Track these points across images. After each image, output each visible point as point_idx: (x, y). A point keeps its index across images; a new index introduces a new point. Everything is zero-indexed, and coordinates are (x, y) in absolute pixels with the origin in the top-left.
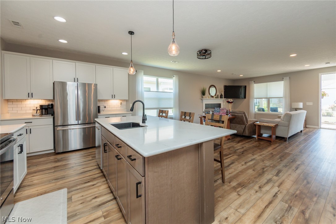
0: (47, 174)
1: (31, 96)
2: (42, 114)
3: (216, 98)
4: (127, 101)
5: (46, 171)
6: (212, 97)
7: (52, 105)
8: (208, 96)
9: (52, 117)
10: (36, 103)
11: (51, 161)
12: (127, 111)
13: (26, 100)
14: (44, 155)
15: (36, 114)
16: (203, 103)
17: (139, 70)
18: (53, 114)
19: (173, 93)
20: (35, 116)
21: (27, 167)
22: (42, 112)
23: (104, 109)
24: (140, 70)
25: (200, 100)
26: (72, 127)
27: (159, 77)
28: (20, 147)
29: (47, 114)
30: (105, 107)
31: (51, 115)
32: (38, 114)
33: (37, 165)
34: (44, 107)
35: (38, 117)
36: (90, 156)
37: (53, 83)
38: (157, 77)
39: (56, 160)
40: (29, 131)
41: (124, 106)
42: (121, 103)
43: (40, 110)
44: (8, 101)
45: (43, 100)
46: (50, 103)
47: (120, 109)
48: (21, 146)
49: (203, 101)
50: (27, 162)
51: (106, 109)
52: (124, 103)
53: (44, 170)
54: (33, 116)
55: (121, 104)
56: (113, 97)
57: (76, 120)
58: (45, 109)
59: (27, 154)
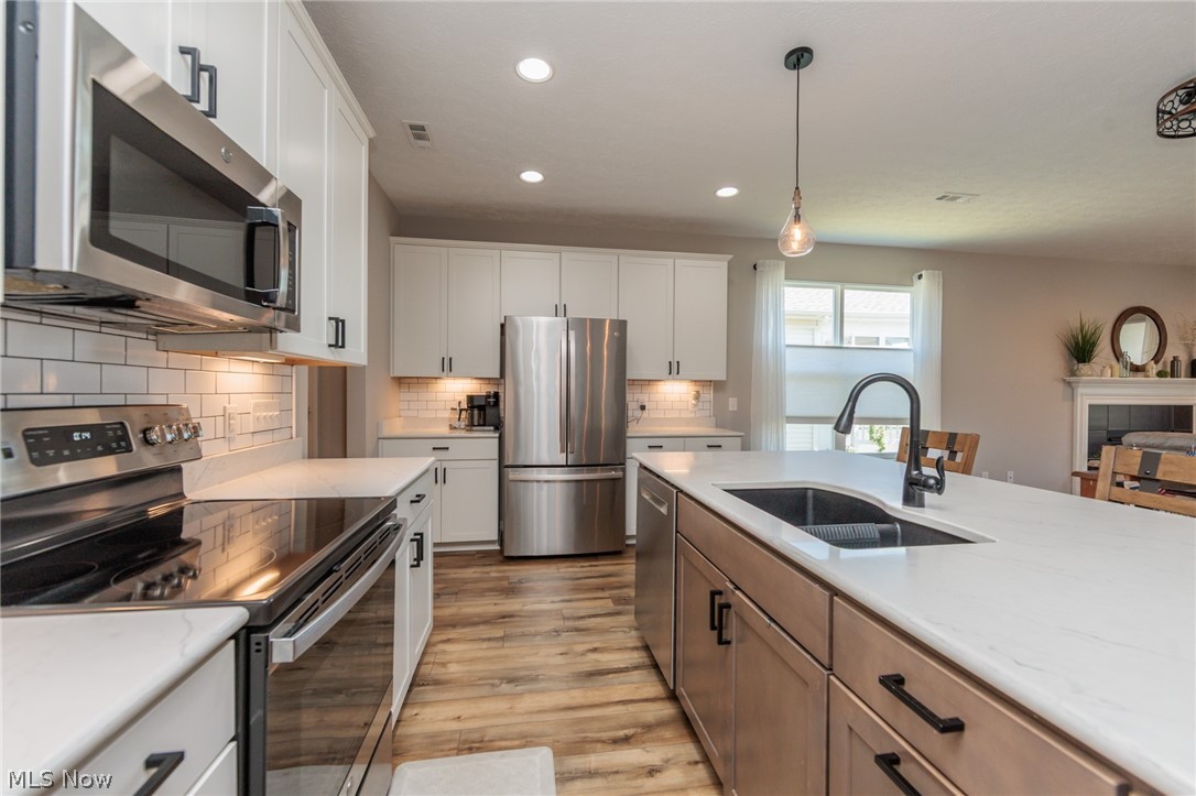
0: (485, 645)
1: (447, 366)
2: (471, 425)
3: (1160, 374)
4: (717, 386)
5: (482, 627)
6: (1136, 369)
7: (496, 395)
8: (1111, 367)
9: (497, 435)
10: (457, 389)
11: (490, 585)
12: (717, 426)
13: (438, 381)
14: (473, 555)
15: (456, 424)
16: (1073, 399)
17: (768, 261)
18: (498, 426)
19: (912, 354)
20: (455, 428)
21: (434, 594)
22: (472, 416)
23: (638, 413)
24: (772, 261)
25: (1061, 386)
26: (544, 475)
27: (846, 285)
28: (415, 543)
29: (484, 425)
30: (643, 408)
31: (492, 428)
32: (463, 424)
33: (457, 593)
34: (476, 403)
35: (463, 433)
36: (606, 594)
37: (503, 326)
38: (839, 287)
39: (505, 584)
40: (440, 476)
41: (707, 406)
42: (698, 392)
43: (466, 410)
44: (400, 381)
45: (474, 381)
46: (492, 389)
47: (693, 415)
48: (419, 540)
49: (1073, 389)
50: (435, 575)
51: (646, 413)
52: (708, 395)
53: (476, 619)
54: (452, 428)
55: (697, 397)
56: (674, 369)
57: (562, 451)
58: (481, 408)
59: (436, 545)
